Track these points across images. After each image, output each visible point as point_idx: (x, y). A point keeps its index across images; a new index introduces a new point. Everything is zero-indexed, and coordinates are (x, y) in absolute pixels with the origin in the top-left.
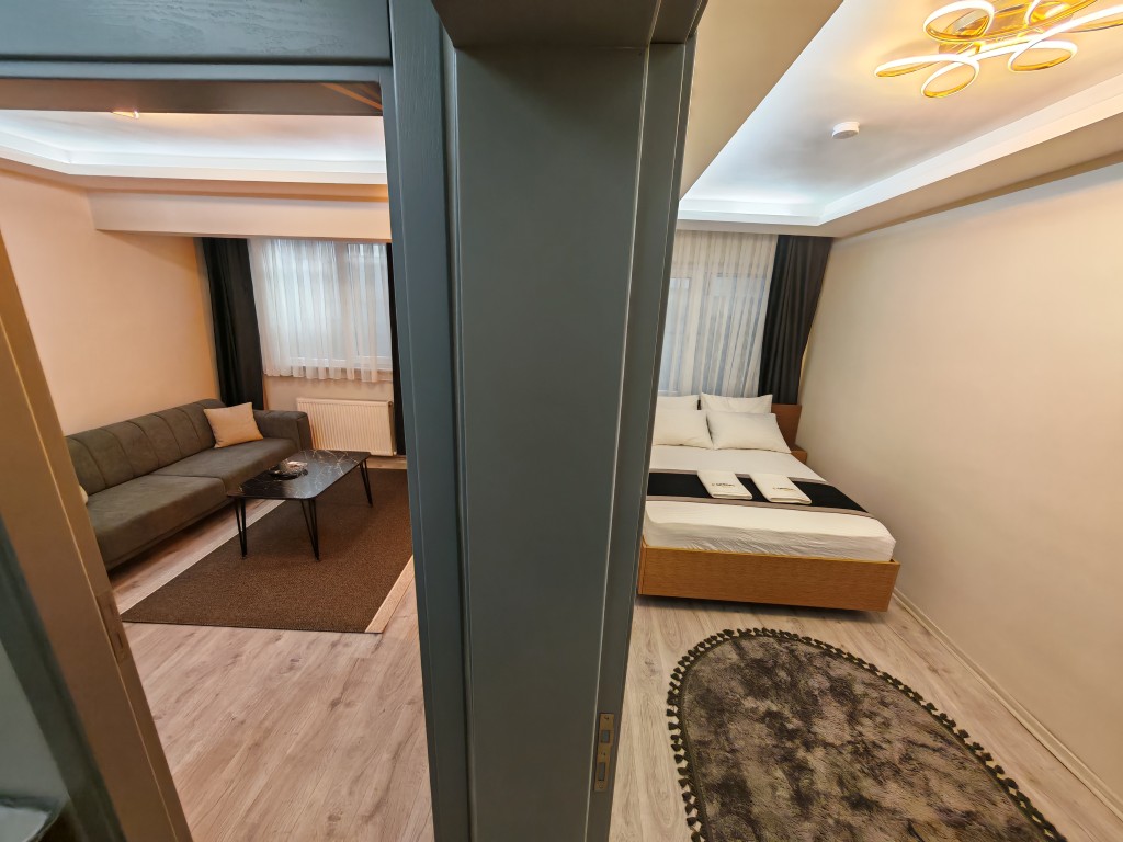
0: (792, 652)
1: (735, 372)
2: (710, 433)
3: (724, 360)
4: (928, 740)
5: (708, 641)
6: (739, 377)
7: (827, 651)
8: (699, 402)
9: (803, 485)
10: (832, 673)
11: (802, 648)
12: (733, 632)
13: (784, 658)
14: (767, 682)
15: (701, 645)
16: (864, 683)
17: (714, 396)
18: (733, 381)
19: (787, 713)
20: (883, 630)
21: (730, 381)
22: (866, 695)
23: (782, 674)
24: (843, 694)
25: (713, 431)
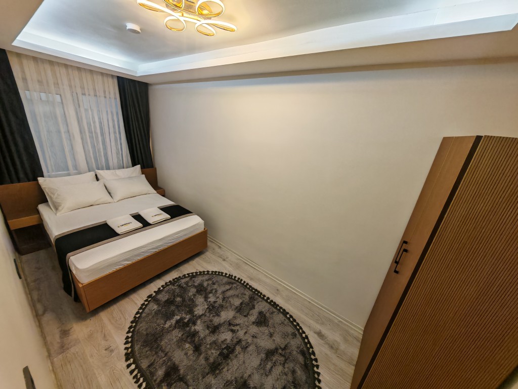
0: (179, 286)
1: (115, 155)
2: (109, 193)
3: (105, 148)
4: (228, 287)
5: (141, 308)
6: (118, 158)
7: (193, 276)
8: (96, 175)
9: (165, 209)
10: (196, 284)
11: (183, 281)
12: (152, 295)
13: (177, 291)
14: (173, 308)
15: (137, 313)
16: (207, 280)
17: (106, 171)
18: (115, 161)
19: (184, 315)
20: (208, 254)
21: (113, 160)
22: (208, 285)
23: (178, 299)
24: (201, 290)
25: (110, 191)
